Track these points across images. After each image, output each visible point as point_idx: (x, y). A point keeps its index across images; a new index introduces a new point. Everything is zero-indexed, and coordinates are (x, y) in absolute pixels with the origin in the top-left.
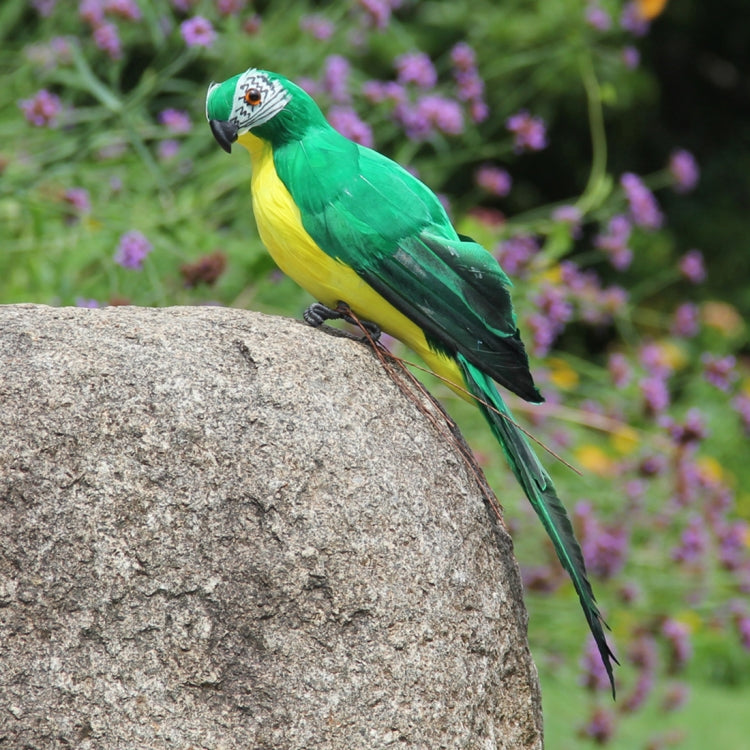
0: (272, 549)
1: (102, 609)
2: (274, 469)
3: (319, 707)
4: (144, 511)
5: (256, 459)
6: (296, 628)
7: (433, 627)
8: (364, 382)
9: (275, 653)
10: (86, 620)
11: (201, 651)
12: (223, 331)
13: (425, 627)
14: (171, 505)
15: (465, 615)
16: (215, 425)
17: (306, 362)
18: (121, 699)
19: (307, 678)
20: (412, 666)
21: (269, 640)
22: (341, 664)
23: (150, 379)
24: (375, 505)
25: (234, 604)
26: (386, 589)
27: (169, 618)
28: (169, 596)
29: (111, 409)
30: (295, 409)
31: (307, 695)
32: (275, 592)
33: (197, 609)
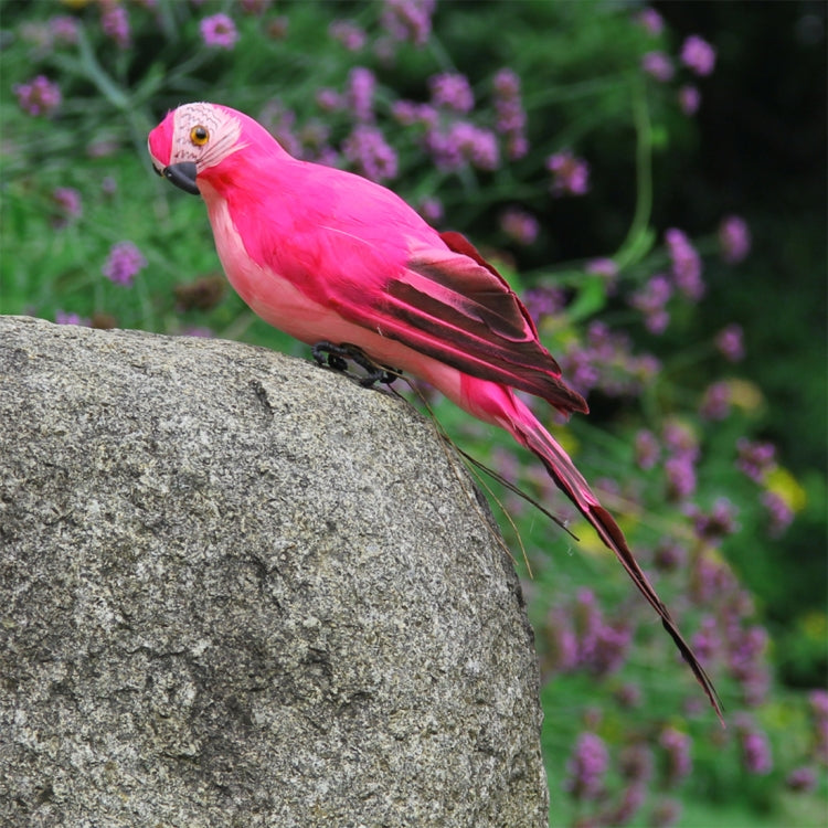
0: (270, 615)
1: (78, 662)
2: (281, 527)
3: (306, 794)
4: (134, 560)
5: (263, 514)
6: (289, 705)
7: (438, 719)
8: (389, 441)
9: (263, 730)
10: (58, 673)
11: (182, 720)
12: (240, 369)
13: (430, 718)
14: (164, 555)
15: (475, 709)
16: (221, 472)
17: (328, 413)
18: (88, 764)
19: (295, 761)
20: (412, 759)
21: (257, 715)
22: (334, 749)
23: (154, 414)
24: (388, 578)
25: (223, 671)
26: (391, 671)
27: (150, 680)
28: (152, 655)
29: (109, 442)
30: (311, 463)
31: (293, 780)
32: (269, 663)
33: (182, 673)
